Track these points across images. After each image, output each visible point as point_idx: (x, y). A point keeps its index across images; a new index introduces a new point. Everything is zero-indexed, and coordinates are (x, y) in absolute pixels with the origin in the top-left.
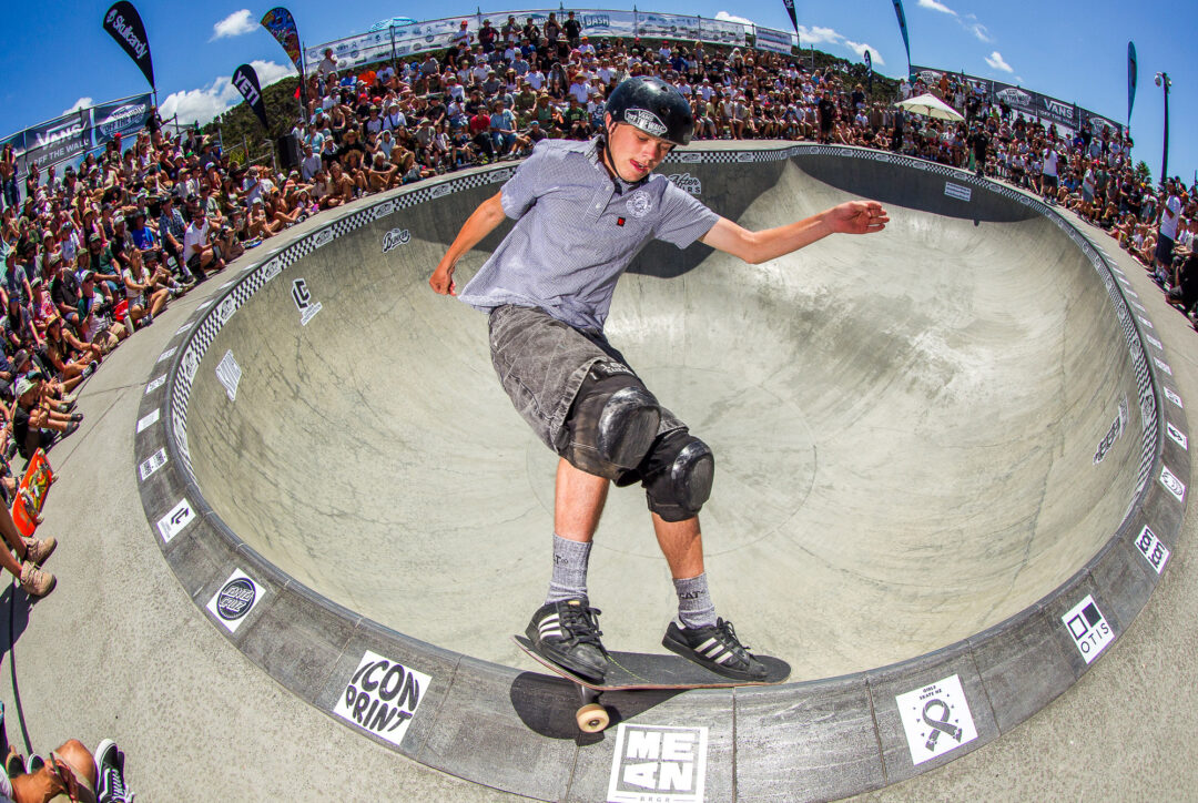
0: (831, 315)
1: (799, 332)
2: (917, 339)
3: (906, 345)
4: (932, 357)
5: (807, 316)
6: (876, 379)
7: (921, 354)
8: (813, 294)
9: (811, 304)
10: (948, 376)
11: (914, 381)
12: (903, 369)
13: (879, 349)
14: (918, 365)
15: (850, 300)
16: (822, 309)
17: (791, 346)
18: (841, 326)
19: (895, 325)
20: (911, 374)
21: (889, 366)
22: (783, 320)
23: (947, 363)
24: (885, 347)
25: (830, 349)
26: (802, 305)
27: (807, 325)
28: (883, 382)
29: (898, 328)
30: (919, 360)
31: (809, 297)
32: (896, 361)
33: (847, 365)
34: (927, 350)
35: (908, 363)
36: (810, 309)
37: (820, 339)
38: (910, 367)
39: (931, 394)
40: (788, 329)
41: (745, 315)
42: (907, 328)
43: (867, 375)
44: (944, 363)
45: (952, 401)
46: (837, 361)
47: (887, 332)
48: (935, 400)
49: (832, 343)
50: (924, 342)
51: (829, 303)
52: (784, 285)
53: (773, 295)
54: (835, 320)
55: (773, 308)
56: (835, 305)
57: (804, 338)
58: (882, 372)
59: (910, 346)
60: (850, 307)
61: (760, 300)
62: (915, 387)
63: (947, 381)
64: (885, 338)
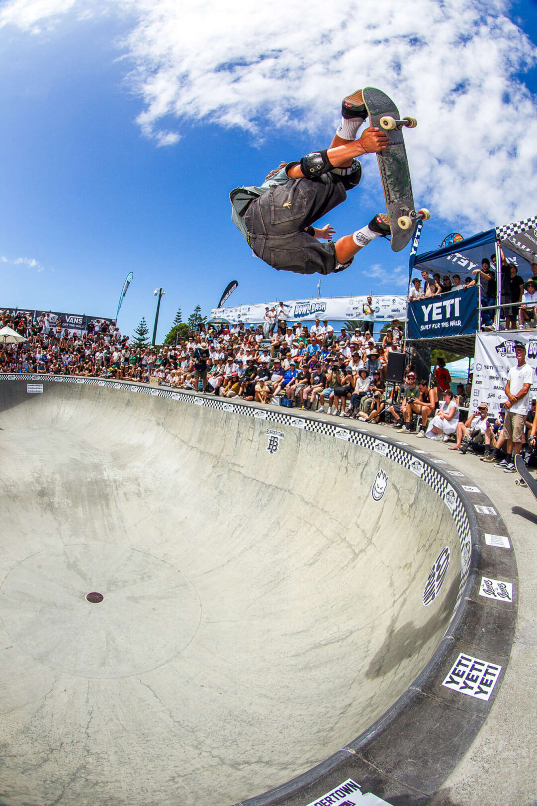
0: (52, 486)
1: (45, 505)
2: (105, 474)
3: (104, 481)
4: (121, 479)
5: (42, 493)
6: (107, 505)
7: (115, 481)
8: (32, 479)
9: (37, 485)
10: (137, 483)
11: (125, 494)
12: (115, 492)
13: (95, 490)
14: (119, 486)
15: (53, 473)
16: (45, 485)
17: (49, 516)
18: (64, 489)
19: (88, 475)
20: (121, 493)
21: (107, 495)
22: (31, 504)
23: (130, 478)
24: (96, 487)
25: (70, 505)
26: (33, 489)
27: (46, 499)
28: (112, 504)
29: (91, 475)
30: (118, 484)
31: (32, 482)
32: (107, 491)
33: (87, 508)
34: (115, 478)
35: (114, 488)
36: (39, 489)
37: (59, 503)
38: (117, 490)
39: (139, 495)
40: (38, 507)
41: (9, 511)
42: (95, 473)
43: (102, 506)
44: (129, 478)
45: (150, 491)
46: (80, 509)
47: (89, 480)
48: (143, 496)
49: (69, 502)
50: (110, 474)
51: (45, 481)
52: (13, 481)
53: (14, 491)
54: (57, 488)
55: (19, 498)
56: (49, 480)
57: (50, 507)
58: (107, 500)
59: (106, 480)
60: (57, 476)
61: (9, 496)
62: (128, 496)
63: (139, 485)
64: (91, 483)
